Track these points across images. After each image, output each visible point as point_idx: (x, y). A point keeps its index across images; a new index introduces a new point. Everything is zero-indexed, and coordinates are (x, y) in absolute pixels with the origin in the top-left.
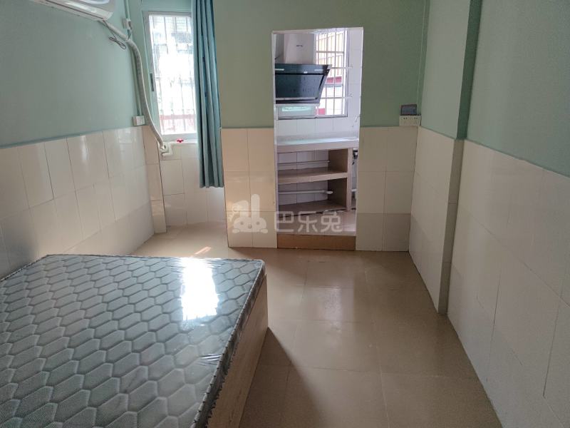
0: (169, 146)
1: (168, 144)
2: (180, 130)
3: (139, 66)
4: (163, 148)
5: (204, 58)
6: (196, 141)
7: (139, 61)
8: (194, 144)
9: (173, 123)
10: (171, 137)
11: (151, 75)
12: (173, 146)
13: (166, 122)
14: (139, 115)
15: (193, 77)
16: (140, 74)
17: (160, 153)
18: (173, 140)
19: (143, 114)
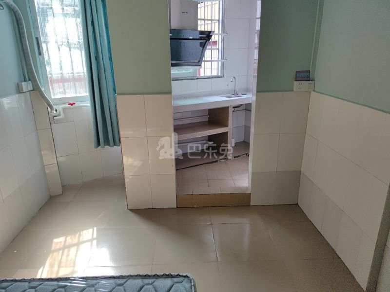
0: (61, 110)
1: (60, 108)
2: (70, 94)
3: (23, 28)
4: (55, 112)
5: (93, 22)
6: (88, 104)
7: (22, 24)
8: (86, 106)
9: (64, 86)
10: (62, 101)
11: (37, 39)
12: (64, 109)
13: (56, 85)
14: (25, 81)
15: (82, 41)
16: (24, 37)
17: (51, 117)
18: (64, 104)
19: (30, 80)
